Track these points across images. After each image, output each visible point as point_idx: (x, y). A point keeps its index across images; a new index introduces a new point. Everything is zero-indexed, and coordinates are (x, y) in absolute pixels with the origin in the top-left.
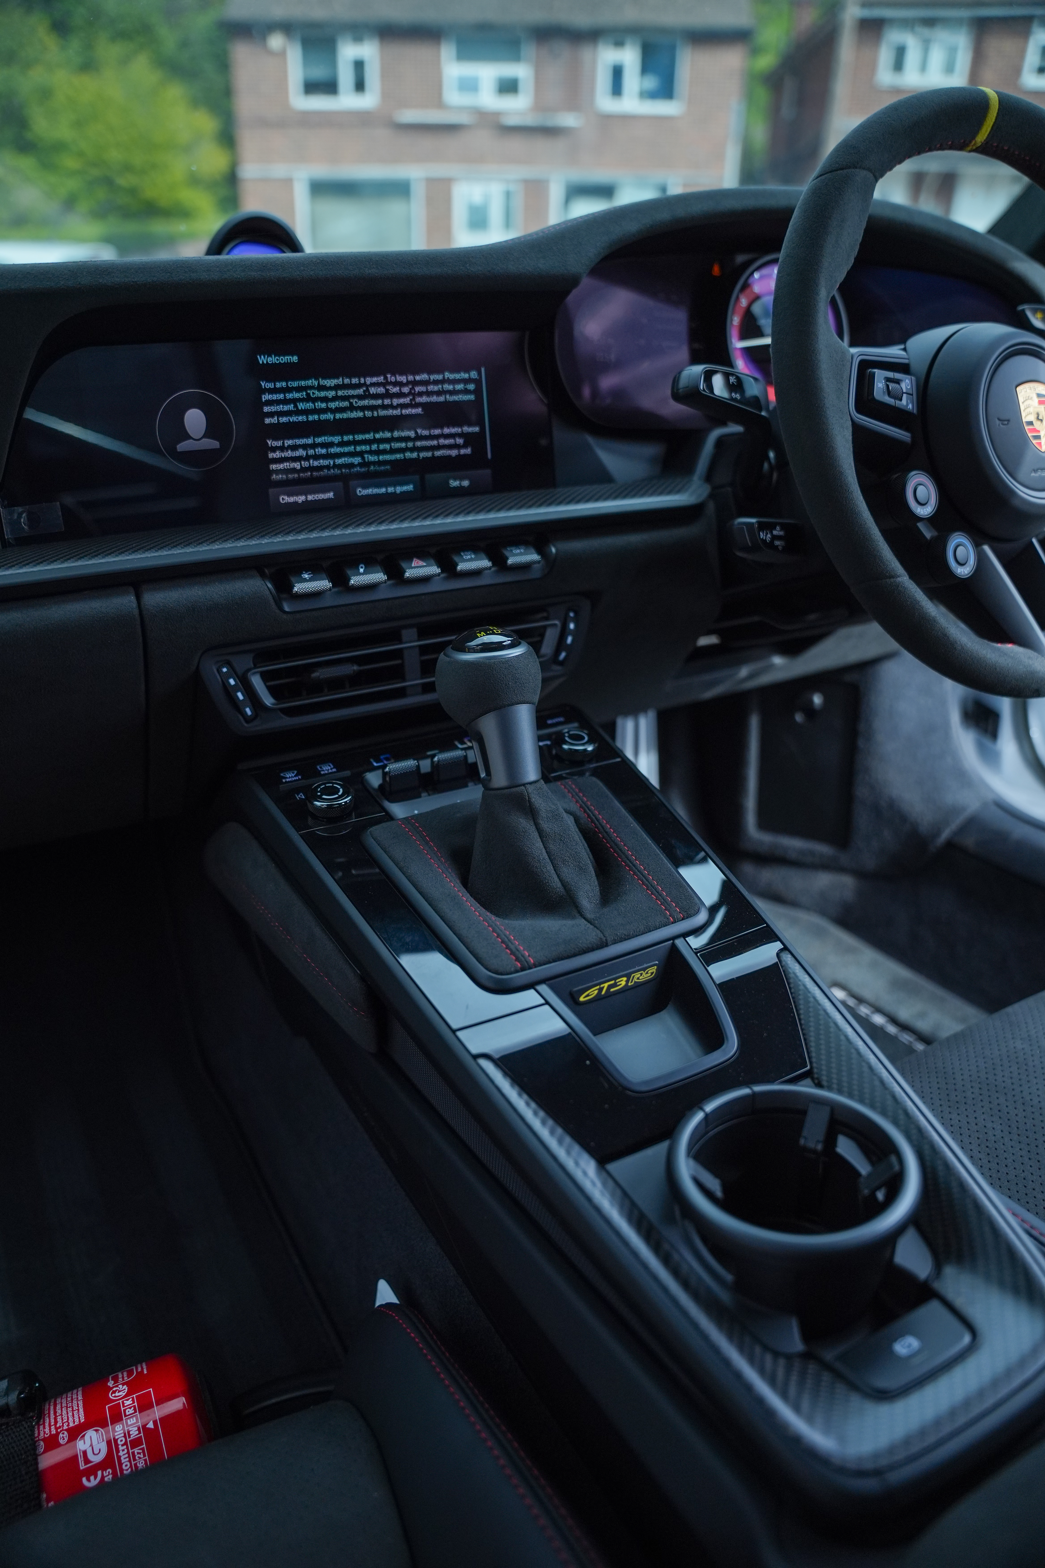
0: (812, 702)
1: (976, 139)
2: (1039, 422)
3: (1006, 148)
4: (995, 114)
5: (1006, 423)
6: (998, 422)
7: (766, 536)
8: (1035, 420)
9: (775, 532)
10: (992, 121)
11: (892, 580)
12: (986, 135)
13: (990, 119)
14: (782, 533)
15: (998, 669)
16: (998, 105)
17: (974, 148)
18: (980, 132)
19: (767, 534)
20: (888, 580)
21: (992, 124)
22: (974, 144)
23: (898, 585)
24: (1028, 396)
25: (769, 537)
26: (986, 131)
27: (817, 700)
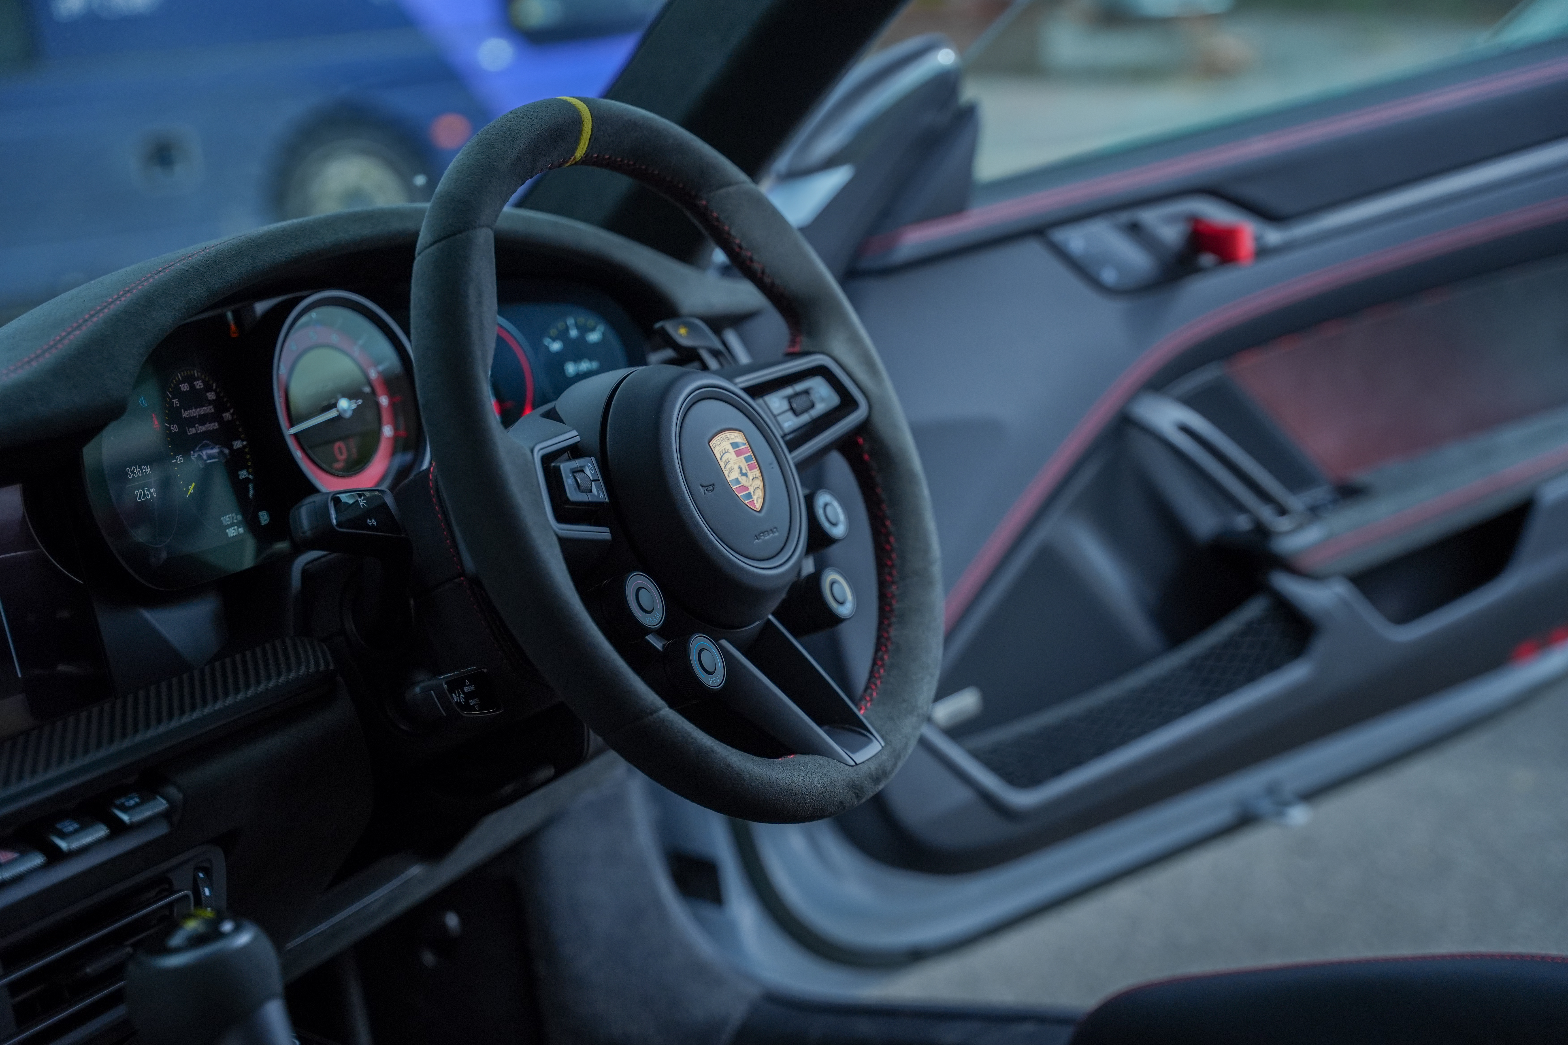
0: (444, 926)
1: (576, 155)
2: (744, 478)
3: (607, 157)
4: (590, 127)
5: (711, 488)
6: (702, 489)
7: (459, 697)
8: (740, 475)
9: (466, 689)
10: (588, 134)
11: (655, 715)
12: (585, 149)
13: (586, 132)
14: (472, 688)
15: (795, 790)
16: (590, 117)
17: (573, 162)
18: (578, 147)
19: (459, 694)
20: (650, 717)
21: (589, 136)
22: (574, 160)
23: (663, 721)
24: (723, 448)
25: (462, 697)
26: (585, 145)
27: (452, 920)
